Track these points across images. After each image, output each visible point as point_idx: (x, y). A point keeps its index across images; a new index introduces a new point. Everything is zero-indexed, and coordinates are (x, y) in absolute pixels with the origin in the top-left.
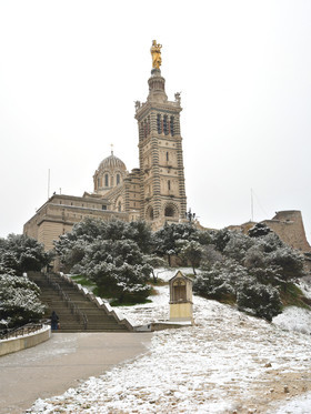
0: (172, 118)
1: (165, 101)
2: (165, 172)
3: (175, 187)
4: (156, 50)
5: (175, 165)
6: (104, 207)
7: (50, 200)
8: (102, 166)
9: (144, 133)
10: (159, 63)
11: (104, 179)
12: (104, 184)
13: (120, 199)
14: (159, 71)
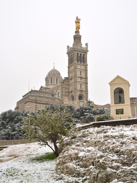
0: (84, 55)
1: (81, 47)
2: (79, 80)
3: (83, 87)
4: (78, 21)
5: (84, 77)
6: (53, 96)
7: (30, 92)
8: (49, 74)
9: (71, 61)
10: (79, 28)
11: (50, 80)
12: (50, 82)
13: (59, 91)
14: (79, 32)
